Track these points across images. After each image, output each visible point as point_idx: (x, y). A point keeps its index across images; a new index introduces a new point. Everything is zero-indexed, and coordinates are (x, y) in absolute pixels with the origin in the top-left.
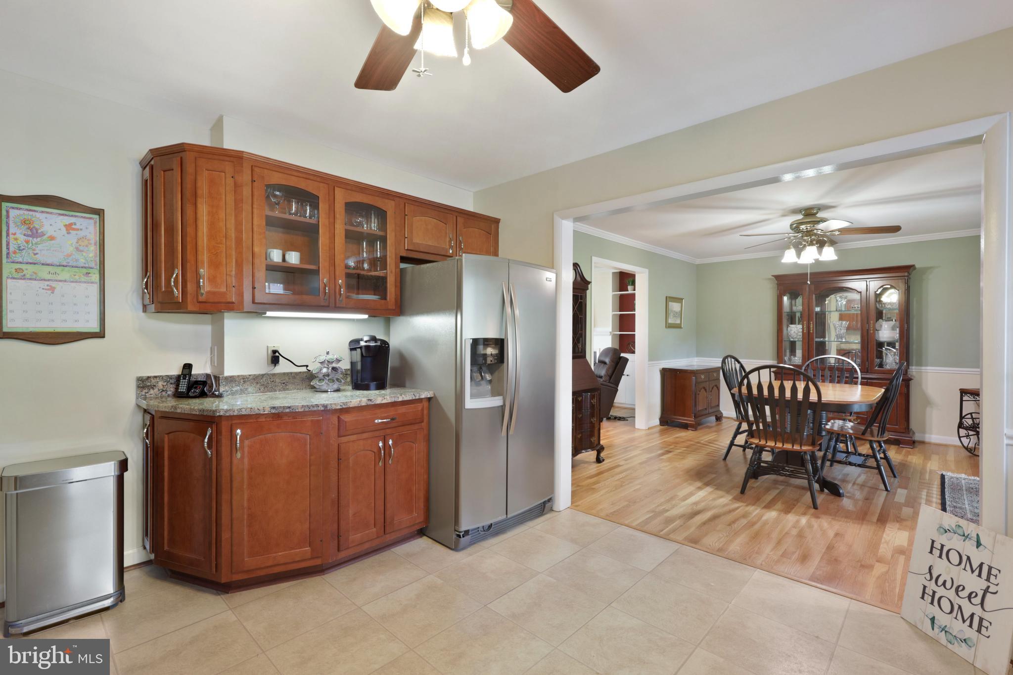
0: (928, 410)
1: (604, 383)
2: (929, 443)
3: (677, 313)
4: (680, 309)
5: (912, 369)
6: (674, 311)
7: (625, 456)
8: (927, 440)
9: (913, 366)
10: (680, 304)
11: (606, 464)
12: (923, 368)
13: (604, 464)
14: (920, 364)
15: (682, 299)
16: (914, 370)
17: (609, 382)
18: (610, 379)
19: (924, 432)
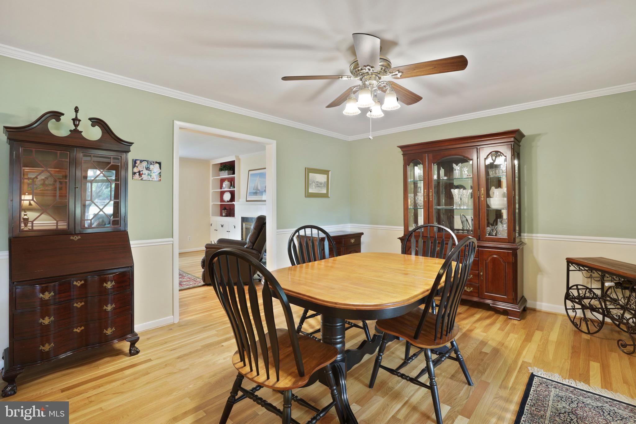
0: (539, 277)
1: (247, 250)
2: (540, 311)
3: (321, 183)
4: (326, 180)
5: (524, 236)
6: (317, 182)
7: (184, 341)
8: (538, 308)
9: (525, 233)
10: (326, 176)
11: (142, 355)
12: (534, 235)
13: (139, 357)
14: (531, 231)
15: (329, 171)
16: (526, 237)
17: (252, 249)
18: (253, 245)
19: (535, 300)
